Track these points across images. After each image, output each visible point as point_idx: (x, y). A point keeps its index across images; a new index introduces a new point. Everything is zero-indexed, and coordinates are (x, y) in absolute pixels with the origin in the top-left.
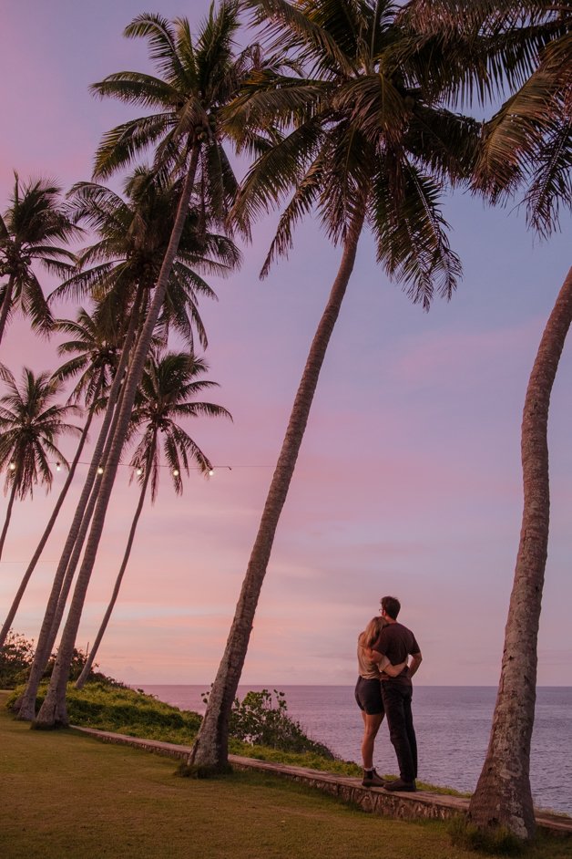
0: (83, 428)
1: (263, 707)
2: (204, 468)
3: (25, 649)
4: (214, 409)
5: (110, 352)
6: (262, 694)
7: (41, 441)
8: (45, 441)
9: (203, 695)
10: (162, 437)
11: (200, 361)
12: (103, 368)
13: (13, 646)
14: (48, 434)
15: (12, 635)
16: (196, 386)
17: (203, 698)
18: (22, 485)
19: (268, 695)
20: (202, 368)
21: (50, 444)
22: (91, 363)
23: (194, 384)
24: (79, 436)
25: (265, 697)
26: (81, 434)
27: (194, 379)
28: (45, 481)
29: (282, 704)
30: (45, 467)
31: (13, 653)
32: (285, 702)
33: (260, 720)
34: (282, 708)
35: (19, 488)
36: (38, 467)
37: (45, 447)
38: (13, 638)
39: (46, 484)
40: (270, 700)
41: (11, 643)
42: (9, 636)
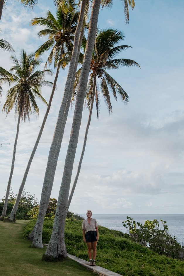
0: (53, 82)
1: (155, 228)
2: (124, 98)
3: (31, 199)
4: (128, 62)
5: (66, 35)
6: (154, 222)
7: (32, 91)
8: (34, 90)
9: (123, 222)
10: (99, 80)
11: (119, 33)
12: (63, 46)
13: (25, 198)
14: (35, 87)
15: (24, 193)
16: (117, 49)
17: (124, 224)
18: (24, 115)
19: (157, 222)
20: (121, 37)
21: (37, 92)
22: (55, 42)
23: (116, 48)
24: (51, 87)
25: (155, 223)
26: (53, 86)
27: (116, 45)
28: (35, 111)
29: (166, 227)
30: (35, 104)
31: (26, 201)
32: (167, 226)
33: (153, 235)
34: (166, 230)
35: (22, 115)
36: (31, 104)
37: (34, 94)
38: (25, 194)
39: (36, 114)
40: (159, 225)
41: (24, 196)
42: (23, 193)
